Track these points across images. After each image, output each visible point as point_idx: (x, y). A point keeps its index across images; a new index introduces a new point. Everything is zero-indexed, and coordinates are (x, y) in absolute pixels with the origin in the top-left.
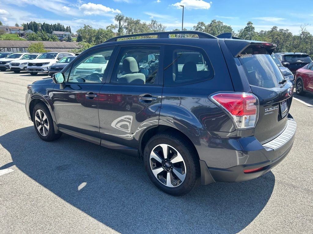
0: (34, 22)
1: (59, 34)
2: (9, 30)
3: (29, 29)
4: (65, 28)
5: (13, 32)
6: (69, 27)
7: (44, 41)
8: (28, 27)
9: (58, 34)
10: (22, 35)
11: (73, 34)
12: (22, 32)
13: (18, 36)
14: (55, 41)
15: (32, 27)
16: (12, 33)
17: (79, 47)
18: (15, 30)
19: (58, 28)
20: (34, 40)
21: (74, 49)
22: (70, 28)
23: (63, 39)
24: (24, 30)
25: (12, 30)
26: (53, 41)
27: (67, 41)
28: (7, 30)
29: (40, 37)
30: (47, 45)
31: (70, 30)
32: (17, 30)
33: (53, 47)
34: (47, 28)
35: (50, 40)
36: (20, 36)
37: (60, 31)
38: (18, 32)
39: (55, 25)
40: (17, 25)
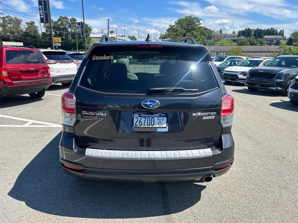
0: (249, 28)
1: (270, 39)
2: (226, 37)
3: (242, 35)
4: (278, 32)
5: (229, 39)
6: (283, 30)
7: (252, 45)
8: (242, 33)
9: (268, 39)
10: (234, 41)
11: (285, 38)
12: (235, 38)
13: (231, 42)
14: (262, 45)
15: (246, 33)
16: (227, 40)
17: (280, 51)
18: (231, 37)
19: (271, 32)
20: (243, 45)
21: (273, 53)
22: (283, 32)
23: (273, 43)
24: (238, 36)
25: (229, 37)
26: (260, 45)
27: (275, 45)
28: (225, 37)
29: (249, 42)
30: (251, 49)
31: (283, 33)
32: (232, 37)
33: (256, 51)
34: (259, 33)
35: (257, 45)
36: (233, 42)
37: (272, 35)
38: (233, 38)
39: (268, 30)
40: (234, 32)
